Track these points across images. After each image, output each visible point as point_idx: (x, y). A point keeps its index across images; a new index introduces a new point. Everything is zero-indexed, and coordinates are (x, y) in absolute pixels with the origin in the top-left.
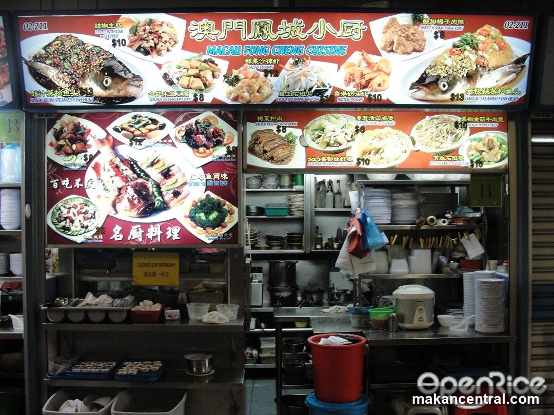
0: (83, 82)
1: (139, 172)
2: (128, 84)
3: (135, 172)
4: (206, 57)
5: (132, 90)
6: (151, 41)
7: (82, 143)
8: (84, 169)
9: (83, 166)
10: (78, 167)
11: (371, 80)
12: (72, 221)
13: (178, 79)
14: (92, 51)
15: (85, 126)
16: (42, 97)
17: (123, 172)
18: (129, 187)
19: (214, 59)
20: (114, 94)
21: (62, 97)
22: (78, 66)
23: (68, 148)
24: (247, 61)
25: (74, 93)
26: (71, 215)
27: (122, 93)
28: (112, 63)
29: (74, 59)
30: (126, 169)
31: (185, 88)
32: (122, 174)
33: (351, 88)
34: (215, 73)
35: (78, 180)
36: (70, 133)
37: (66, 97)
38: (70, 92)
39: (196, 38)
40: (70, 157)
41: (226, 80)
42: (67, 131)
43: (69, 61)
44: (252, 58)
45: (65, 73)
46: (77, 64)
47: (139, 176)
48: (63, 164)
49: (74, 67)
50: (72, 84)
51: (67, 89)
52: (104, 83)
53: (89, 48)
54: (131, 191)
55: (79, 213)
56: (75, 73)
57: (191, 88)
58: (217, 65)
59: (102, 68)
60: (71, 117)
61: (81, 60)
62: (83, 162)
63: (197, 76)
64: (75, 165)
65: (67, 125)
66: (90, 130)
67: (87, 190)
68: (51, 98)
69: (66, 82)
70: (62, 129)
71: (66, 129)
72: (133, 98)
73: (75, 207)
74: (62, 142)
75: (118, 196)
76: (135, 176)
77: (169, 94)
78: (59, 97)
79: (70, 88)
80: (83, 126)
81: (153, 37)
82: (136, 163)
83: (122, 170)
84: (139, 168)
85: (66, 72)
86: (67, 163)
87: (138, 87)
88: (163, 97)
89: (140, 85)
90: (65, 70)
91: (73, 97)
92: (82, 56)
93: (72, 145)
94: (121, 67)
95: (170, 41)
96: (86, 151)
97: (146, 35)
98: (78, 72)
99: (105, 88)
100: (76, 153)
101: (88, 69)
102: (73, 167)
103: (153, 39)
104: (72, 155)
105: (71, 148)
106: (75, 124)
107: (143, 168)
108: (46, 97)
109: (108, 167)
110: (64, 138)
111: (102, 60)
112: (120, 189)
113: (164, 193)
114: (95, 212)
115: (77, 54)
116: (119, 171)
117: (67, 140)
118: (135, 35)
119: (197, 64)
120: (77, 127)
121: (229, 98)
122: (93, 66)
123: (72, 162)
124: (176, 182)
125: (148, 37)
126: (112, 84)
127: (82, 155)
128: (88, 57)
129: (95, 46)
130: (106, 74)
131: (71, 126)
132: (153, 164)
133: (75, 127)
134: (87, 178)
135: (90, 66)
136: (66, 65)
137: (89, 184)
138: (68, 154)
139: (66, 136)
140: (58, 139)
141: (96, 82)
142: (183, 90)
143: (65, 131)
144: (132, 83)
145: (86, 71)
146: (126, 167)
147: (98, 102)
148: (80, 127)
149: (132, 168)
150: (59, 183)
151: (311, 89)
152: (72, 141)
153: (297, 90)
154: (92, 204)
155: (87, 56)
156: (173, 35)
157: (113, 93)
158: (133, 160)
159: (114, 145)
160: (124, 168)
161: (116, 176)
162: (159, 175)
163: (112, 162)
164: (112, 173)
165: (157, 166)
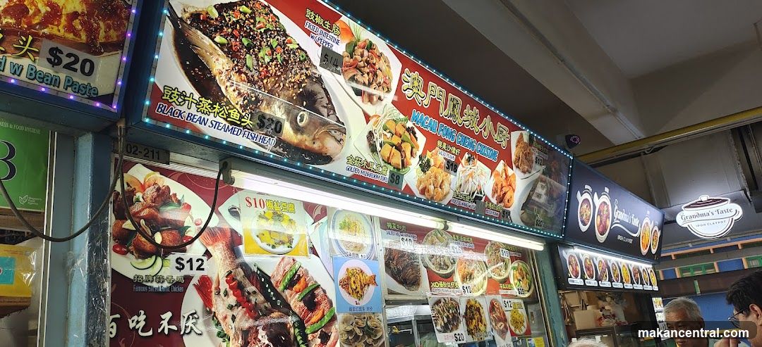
0: (268, 104)
1: (274, 299)
2: (328, 133)
3: (268, 298)
4: (410, 124)
5: (330, 145)
6: (366, 75)
7: (174, 232)
8: (181, 289)
9: (177, 284)
10: (166, 285)
11: (505, 193)
13: (381, 146)
14: (294, 53)
15: (179, 197)
16: (184, 108)
17: (251, 297)
19: (416, 130)
20: (307, 143)
21: (224, 122)
22: (267, 72)
23: (143, 239)
24: (439, 143)
25: (248, 122)
27: (316, 146)
28: (317, 88)
29: (264, 54)
30: (255, 292)
31: (385, 162)
32: (249, 301)
33: (494, 201)
34: (414, 150)
35: (168, 315)
36: (150, 207)
37: (232, 123)
38: (242, 117)
39: (406, 92)
40: (149, 261)
41: (420, 163)
42: (141, 200)
43: (256, 55)
44: (444, 141)
45: (243, 75)
46: (267, 67)
48: (131, 277)
49: (261, 69)
50: (250, 102)
51: (238, 107)
52: (299, 118)
53: (291, 46)
56: (260, 83)
57: (390, 164)
58: (416, 138)
59: (301, 90)
60: (150, 171)
61: (275, 63)
62: (177, 275)
63: (399, 148)
64: (160, 279)
65: (143, 188)
66: (190, 207)
67: (185, 338)
68: (203, 116)
69: (239, 94)
70: (130, 193)
71: (139, 195)
72: (328, 159)
74: (128, 225)
76: (268, 305)
77: (368, 164)
78: (219, 119)
79: (244, 107)
80: (175, 195)
81: (368, 71)
83: (248, 292)
84: (274, 289)
85: (246, 74)
86: (143, 273)
87: (339, 141)
88: (362, 167)
89: (341, 140)
90: (244, 69)
91: (245, 127)
92: (278, 56)
93: (153, 233)
94: (325, 101)
95: (384, 85)
96: (184, 251)
97: (362, 64)
98: (265, 81)
99: (297, 130)
100: (162, 251)
101: (281, 84)
102: (155, 285)
103: (368, 74)
104: (154, 257)
105: (152, 241)
106: (158, 189)
107: (280, 289)
108: (193, 110)
109: (224, 286)
111: (304, 77)
115: (271, 47)
116: (243, 295)
117: (142, 222)
118: (352, 58)
119: (401, 131)
121: (418, 187)
122: (290, 82)
123: (152, 272)
125: (364, 67)
126: (308, 124)
127: (173, 257)
128: (287, 62)
129: (300, 48)
130: (305, 103)
131: (150, 192)
132: (291, 284)
133: (158, 196)
135: (285, 79)
136: (250, 61)
137: (190, 324)
138: (143, 255)
139: (140, 211)
140: (120, 216)
141: (288, 112)
142: (383, 164)
143: (138, 200)
144: (333, 132)
145: (277, 85)
147: (281, 150)
148: (170, 197)
150: (120, 323)
151: (473, 193)
152: (154, 224)
153: (465, 193)
155: (284, 59)
156: (387, 78)
157: (305, 140)
158: (264, 274)
159: (233, 243)
160: (251, 288)
161: (238, 305)
162: (302, 304)
163: (230, 277)
164: (232, 300)
165: (297, 287)
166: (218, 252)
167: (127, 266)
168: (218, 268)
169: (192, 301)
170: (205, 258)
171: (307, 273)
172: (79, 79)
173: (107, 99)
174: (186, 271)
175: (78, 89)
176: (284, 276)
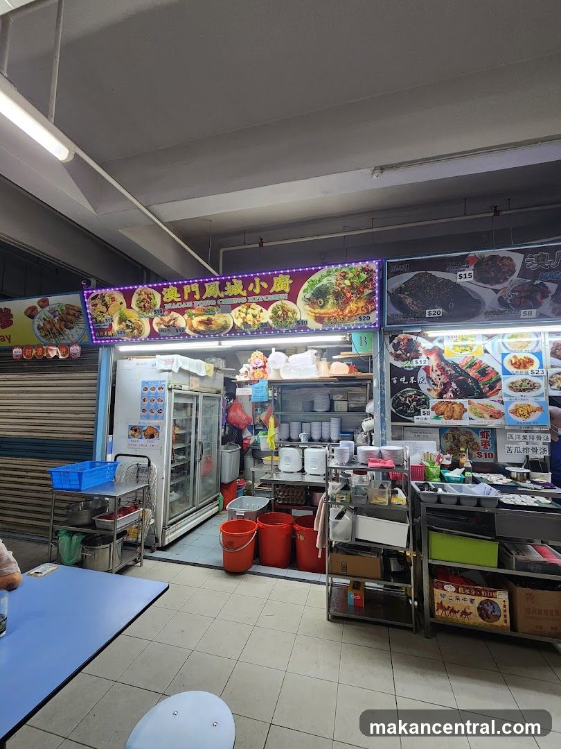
1: (461, 372)
3: (457, 372)
4: (538, 282)
7: (414, 352)
8: (417, 370)
9: (416, 368)
10: (412, 369)
12: (408, 407)
13: (511, 301)
14: (442, 283)
15: (416, 341)
17: (448, 372)
18: (453, 383)
19: (545, 283)
22: (430, 295)
23: (404, 356)
26: (407, 402)
29: (428, 289)
31: (517, 307)
34: (545, 294)
35: (413, 378)
36: (405, 346)
38: (421, 314)
39: (531, 267)
40: (406, 362)
41: (554, 299)
43: (424, 291)
47: (461, 375)
48: (400, 367)
49: (427, 295)
50: (424, 308)
51: (419, 312)
52: (449, 306)
54: (454, 385)
55: (413, 401)
56: (427, 300)
58: (547, 287)
59: (449, 295)
61: (433, 290)
62: (416, 366)
63: (528, 297)
64: (410, 367)
65: (403, 340)
66: (420, 343)
67: (419, 385)
69: (419, 307)
70: (399, 343)
71: (402, 343)
73: (411, 396)
74: (399, 352)
75: (444, 389)
76: (458, 374)
77: (501, 312)
79: (421, 311)
81: (493, 270)
82: (457, 365)
84: (460, 369)
86: (404, 366)
89: (478, 307)
92: (435, 287)
93: (407, 354)
94: (464, 294)
95: (509, 271)
96: (419, 358)
98: (429, 299)
99: (449, 310)
100: (410, 359)
101: (438, 296)
102: (408, 369)
105: (407, 356)
107: (464, 368)
109: (435, 368)
110: (401, 349)
112: (445, 384)
113: (482, 387)
114: (426, 400)
115: (430, 286)
116: (444, 371)
117: (403, 351)
119: (529, 288)
120: (410, 340)
123: (407, 365)
124: (491, 379)
125: (489, 269)
126: (455, 306)
127: (414, 360)
128: (439, 288)
130: (452, 299)
131: (405, 341)
132: (471, 366)
134: (419, 377)
135: (440, 294)
137: (421, 380)
138: (404, 360)
140: (396, 350)
142: (514, 308)
145: (435, 298)
146: (449, 369)
148: (413, 341)
149: (454, 369)
150: (398, 380)
152: (407, 351)
154: (424, 394)
156: (511, 267)
158: (455, 364)
159: (439, 353)
160: (448, 369)
161: (442, 374)
162: (477, 374)
163: (438, 365)
164: (439, 373)
165: (474, 367)
166: (433, 358)
167: (399, 364)
168: (433, 362)
169: (422, 374)
170: (427, 360)
171: (481, 361)
172: (367, 322)
173: (375, 324)
174: (419, 364)
175: (367, 324)
176: (467, 364)
